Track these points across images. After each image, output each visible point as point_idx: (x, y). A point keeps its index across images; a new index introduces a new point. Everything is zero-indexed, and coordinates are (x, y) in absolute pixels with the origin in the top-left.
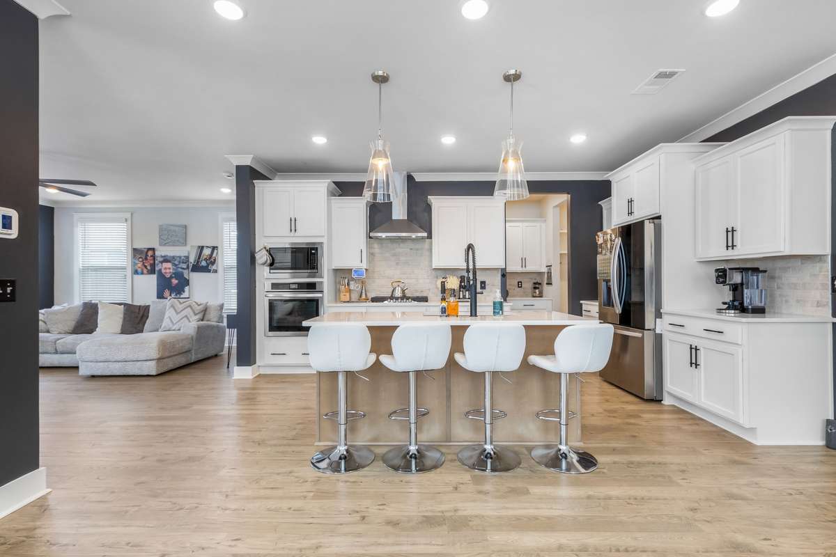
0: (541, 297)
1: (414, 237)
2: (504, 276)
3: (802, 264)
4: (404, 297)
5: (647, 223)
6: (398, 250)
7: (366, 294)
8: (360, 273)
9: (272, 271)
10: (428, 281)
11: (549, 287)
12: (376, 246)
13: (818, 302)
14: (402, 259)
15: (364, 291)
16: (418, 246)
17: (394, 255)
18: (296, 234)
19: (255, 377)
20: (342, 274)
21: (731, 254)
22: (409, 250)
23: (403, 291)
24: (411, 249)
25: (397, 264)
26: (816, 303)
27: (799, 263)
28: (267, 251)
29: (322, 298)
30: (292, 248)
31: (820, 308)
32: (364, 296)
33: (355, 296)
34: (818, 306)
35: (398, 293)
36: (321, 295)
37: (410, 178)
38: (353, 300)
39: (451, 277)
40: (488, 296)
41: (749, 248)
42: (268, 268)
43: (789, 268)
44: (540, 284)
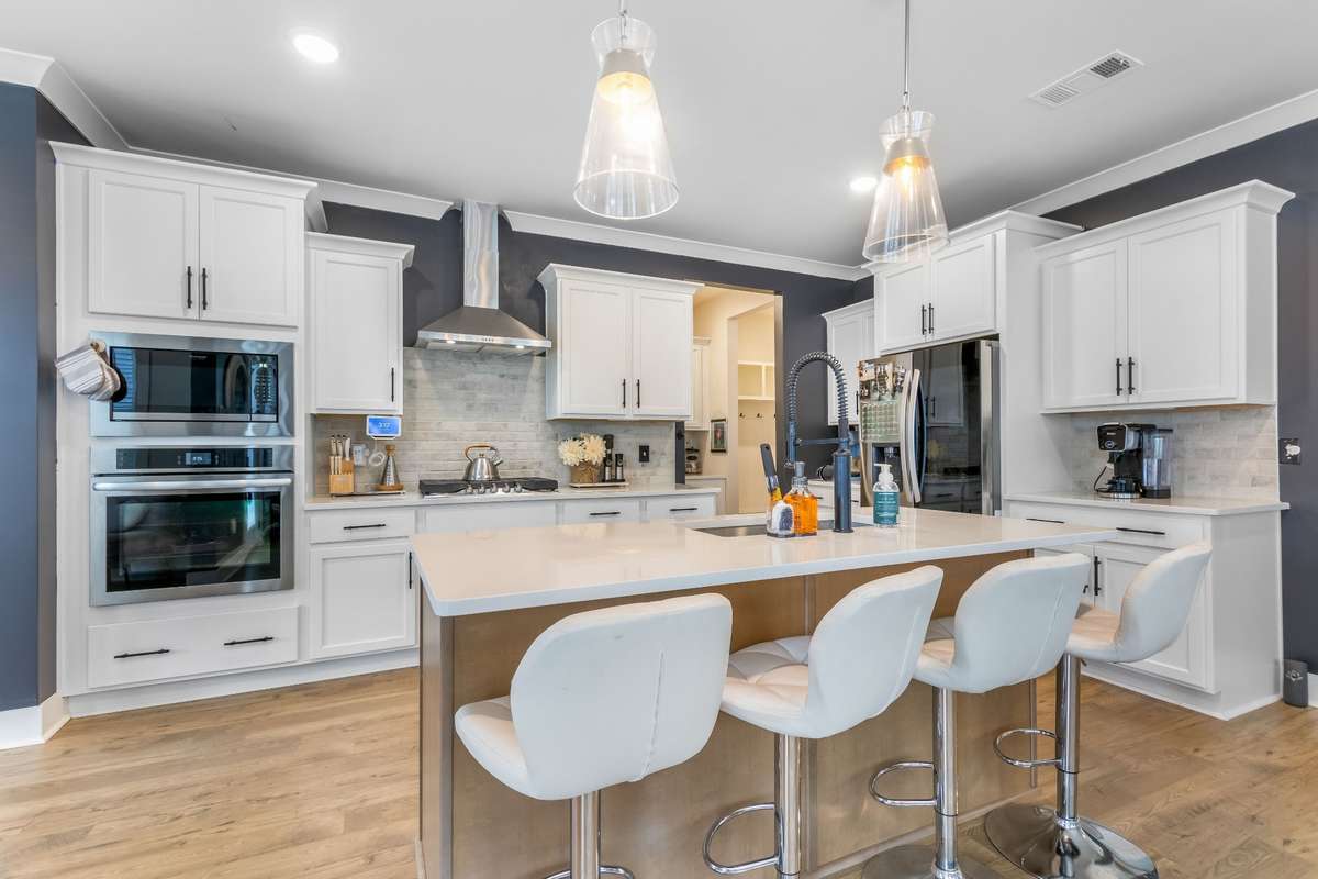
0: (699, 473)
1: (520, 347)
2: (680, 435)
3: (1223, 419)
4: (496, 481)
5: (983, 342)
6: (470, 377)
7: (396, 476)
8: (387, 425)
9: (117, 415)
10: (537, 445)
11: (719, 457)
12: (419, 364)
13: (1254, 479)
14: (482, 396)
15: (391, 469)
16: (517, 370)
17: (464, 387)
18: (206, 315)
19: (52, 738)
20: (334, 427)
21: (1123, 402)
22: (496, 378)
23: (494, 467)
24: (502, 376)
25: (470, 407)
26: (1250, 480)
27: (1216, 417)
28: (103, 355)
29: (291, 488)
30: (194, 353)
31: (1257, 488)
32: (391, 481)
33: (365, 481)
34: (1253, 485)
35: (481, 472)
36: (288, 481)
37: (503, 223)
38: (359, 491)
39: (592, 437)
40: (653, 474)
41: (1152, 393)
42: (107, 405)
43: (1198, 425)
44: (697, 451)
